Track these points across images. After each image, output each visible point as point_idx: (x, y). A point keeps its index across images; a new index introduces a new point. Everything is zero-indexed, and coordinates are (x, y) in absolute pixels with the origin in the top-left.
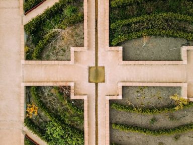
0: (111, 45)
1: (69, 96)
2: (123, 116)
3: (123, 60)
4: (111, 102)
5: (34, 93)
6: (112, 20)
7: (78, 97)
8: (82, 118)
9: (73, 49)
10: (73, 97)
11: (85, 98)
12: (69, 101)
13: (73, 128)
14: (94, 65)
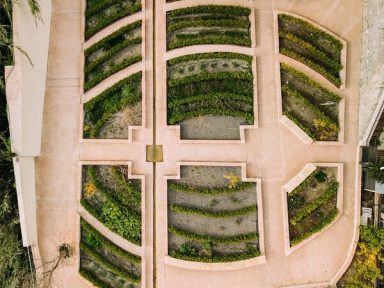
0: (168, 124)
1: (126, 176)
2: (181, 197)
3: (182, 138)
4: (169, 182)
5: (91, 172)
6: (169, 100)
7: (135, 177)
8: (139, 199)
9: (130, 128)
10: (130, 177)
11: (142, 178)
12: (127, 181)
13: (130, 209)
14: (151, 143)
